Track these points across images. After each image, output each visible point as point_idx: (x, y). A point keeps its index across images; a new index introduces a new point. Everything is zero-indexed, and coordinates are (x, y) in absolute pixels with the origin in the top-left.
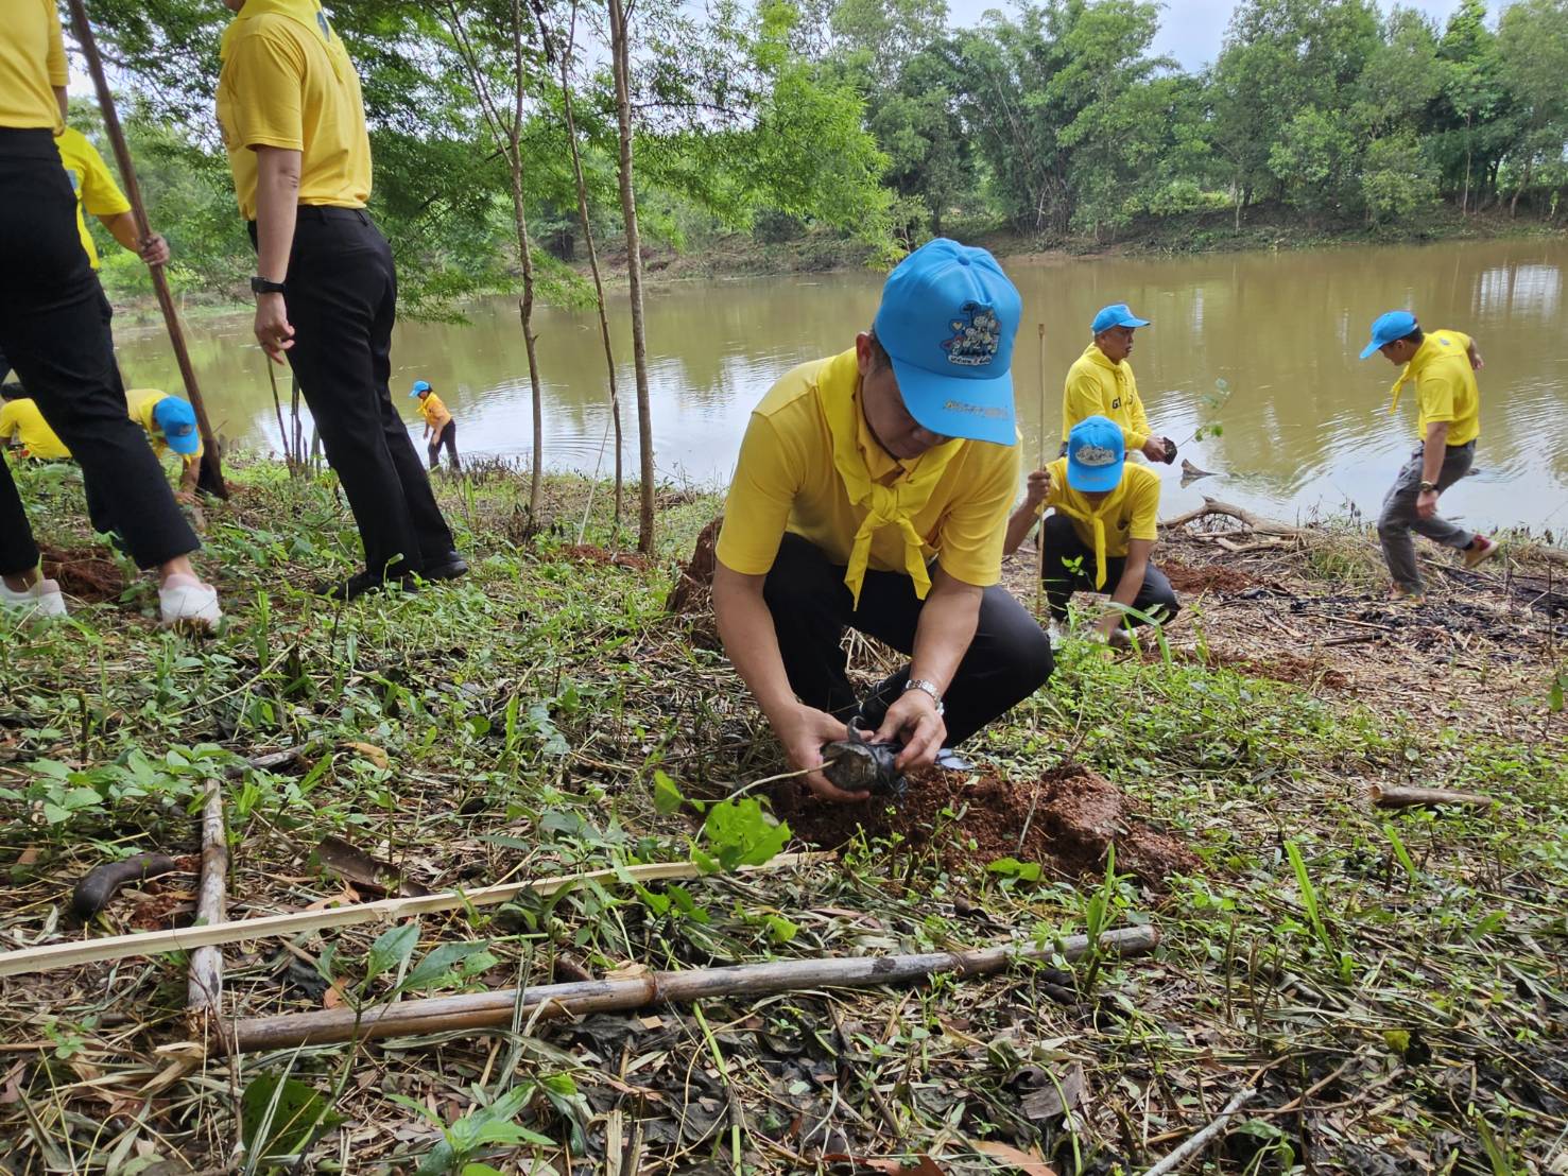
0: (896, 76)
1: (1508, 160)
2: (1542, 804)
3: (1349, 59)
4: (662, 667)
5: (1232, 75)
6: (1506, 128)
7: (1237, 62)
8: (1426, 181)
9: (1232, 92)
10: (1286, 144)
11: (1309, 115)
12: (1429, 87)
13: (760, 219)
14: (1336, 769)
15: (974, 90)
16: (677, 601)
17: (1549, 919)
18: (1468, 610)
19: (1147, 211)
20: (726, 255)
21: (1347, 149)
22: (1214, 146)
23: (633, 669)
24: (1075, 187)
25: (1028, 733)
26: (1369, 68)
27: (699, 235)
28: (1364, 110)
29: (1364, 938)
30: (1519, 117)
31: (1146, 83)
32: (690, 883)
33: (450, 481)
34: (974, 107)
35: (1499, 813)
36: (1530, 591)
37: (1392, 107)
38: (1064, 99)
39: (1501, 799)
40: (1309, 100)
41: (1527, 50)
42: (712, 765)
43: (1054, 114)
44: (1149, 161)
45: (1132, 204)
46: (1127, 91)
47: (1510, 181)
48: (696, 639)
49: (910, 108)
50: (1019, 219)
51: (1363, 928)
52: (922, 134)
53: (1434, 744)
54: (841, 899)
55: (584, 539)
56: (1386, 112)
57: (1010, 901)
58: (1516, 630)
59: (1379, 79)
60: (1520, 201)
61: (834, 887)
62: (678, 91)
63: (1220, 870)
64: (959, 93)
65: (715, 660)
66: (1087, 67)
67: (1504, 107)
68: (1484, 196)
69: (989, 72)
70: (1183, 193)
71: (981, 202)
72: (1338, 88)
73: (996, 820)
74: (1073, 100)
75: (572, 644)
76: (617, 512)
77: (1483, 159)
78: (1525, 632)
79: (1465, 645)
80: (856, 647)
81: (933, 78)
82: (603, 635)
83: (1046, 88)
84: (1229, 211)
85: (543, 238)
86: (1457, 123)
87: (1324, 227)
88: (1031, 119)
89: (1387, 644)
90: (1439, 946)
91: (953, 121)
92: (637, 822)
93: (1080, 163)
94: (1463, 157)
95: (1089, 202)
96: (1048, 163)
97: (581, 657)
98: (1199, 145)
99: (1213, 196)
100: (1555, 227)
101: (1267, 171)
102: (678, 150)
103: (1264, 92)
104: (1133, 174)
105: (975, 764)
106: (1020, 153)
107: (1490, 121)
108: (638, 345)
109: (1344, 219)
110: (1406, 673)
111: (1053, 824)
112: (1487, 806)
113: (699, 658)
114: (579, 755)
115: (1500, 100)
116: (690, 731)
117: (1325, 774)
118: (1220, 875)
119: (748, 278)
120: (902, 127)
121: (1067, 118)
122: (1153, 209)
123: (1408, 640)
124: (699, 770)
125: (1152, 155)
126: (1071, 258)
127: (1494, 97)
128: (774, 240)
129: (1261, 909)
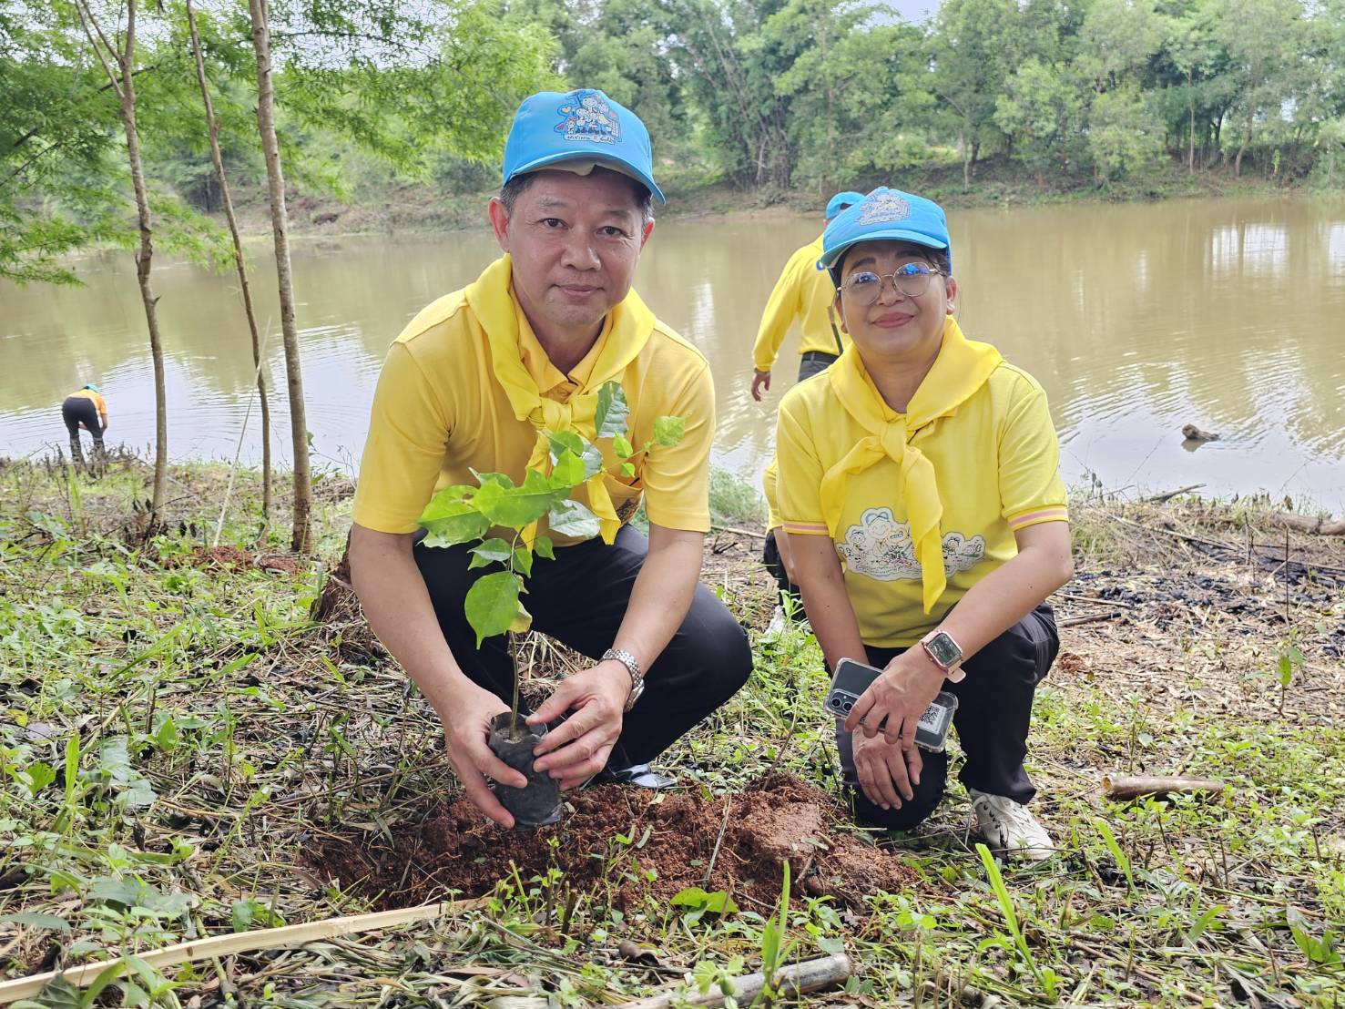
0: (596, 13)
1: (1230, 117)
2: (1275, 786)
3: (1071, 11)
4: (302, 688)
5: (954, 23)
6: (1225, 84)
7: (958, 10)
8: (1152, 138)
9: (955, 41)
10: (1011, 96)
11: (1032, 68)
12: (1148, 43)
13: (447, 167)
14: (1068, 761)
15: (683, 31)
16: (324, 608)
17: (1273, 911)
18: (1208, 583)
19: (873, 165)
20: (408, 207)
21: (1073, 104)
22: (940, 98)
23: (262, 694)
24: (796, 138)
25: (735, 740)
26: (1090, 22)
27: (375, 183)
28: (1090, 65)
29: (1077, 948)
30: (1237, 74)
31: (865, 30)
32: (295, 952)
33: (59, 474)
34: (684, 50)
35: (1233, 799)
36: (1274, 560)
37: (1116, 62)
38: (780, 44)
39: (1234, 784)
40: (1032, 52)
41: (1241, 7)
42: (346, 804)
43: (771, 59)
44: (873, 112)
45: (857, 157)
46: (846, 37)
47: (1235, 139)
48: (346, 652)
49: (613, 48)
50: (737, 173)
51: (1076, 937)
52: (628, 76)
53: (1169, 729)
54: (483, 956)
55: (223, 537)
56: (1109, 67)
57: (693, 938)
58: (1255, 602)
59: (1101, 32)
60: (1244, 158)
61: (476, 941)
62: (336, 19)
63: (935, 883)
64: (667, 34)
65: (368, 676)
66: (803, 11)
67: (1224, 63)
68: (1208, 154)
69: (699, 13)
70: (909, 147)
71: (695, 153)
72: (1061, 41)
73: (682, 843)
74: (790, 45)
75: (187, 666)
76: (265, 505)
77: (1206, 116)
78: (1264, 604)
79: (1204, 620)
80: (539, 651)
81: (637, 17)
82: (229, 654)
83: (760, 31)
84: (957, 167)
85: (182, 184)
86: (1178, 79)
87: (1054, 183)
88: (746, 64)
89: (1126, 622)
90: (1157, 951)
91: (662, 64)
92: (237, 882)
93: (800, 110)
94: (1187, 113)
95: (812, 155)
96: (766, 112)
97: (196, 682)
98: (924, 97)
99: (941, 150)
100: (1280, 186)
101: (993, 125)
102: (337, 85)
103: (987, 43)
104: (856, 126)
105: (675, 780)
106: (735, 101)
107: (1210, 78)
108: (286, 309)
109: (1073, 176)
110: (1145, 653)
111: (746, 844)
112: (1219, 792)
113: (348, 677)
114: (174, 803)
115: (1219, 57)
116: (328, 764)
117: (1057, 767)
118: (935, 888)
119: (436, 233)
120: (605, 68)
121: (785, 64)
122: (879, 164)
123: (1148, 617)
124: (329, 811)
125: (876, 106)
126: (796, 214)
127: (1213, 53)
128: (464, 191)
129: (973, 925)
